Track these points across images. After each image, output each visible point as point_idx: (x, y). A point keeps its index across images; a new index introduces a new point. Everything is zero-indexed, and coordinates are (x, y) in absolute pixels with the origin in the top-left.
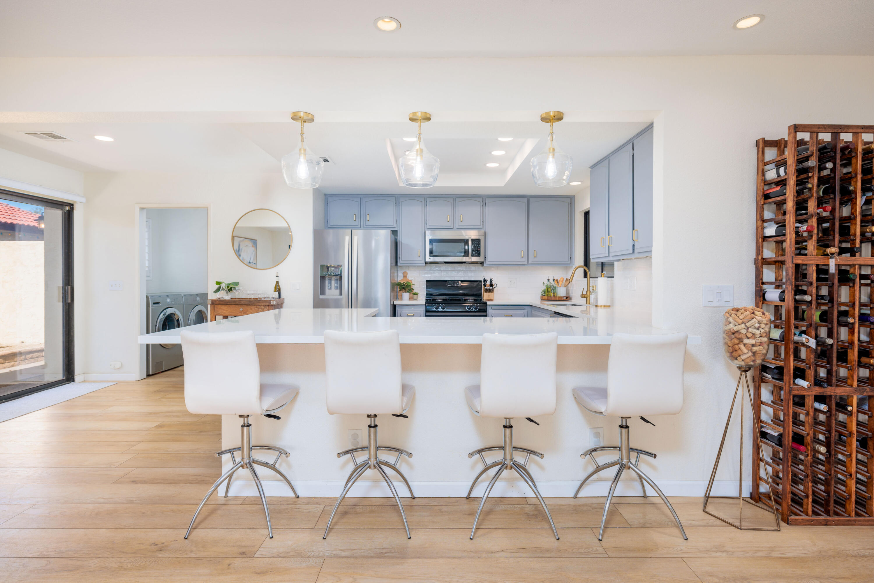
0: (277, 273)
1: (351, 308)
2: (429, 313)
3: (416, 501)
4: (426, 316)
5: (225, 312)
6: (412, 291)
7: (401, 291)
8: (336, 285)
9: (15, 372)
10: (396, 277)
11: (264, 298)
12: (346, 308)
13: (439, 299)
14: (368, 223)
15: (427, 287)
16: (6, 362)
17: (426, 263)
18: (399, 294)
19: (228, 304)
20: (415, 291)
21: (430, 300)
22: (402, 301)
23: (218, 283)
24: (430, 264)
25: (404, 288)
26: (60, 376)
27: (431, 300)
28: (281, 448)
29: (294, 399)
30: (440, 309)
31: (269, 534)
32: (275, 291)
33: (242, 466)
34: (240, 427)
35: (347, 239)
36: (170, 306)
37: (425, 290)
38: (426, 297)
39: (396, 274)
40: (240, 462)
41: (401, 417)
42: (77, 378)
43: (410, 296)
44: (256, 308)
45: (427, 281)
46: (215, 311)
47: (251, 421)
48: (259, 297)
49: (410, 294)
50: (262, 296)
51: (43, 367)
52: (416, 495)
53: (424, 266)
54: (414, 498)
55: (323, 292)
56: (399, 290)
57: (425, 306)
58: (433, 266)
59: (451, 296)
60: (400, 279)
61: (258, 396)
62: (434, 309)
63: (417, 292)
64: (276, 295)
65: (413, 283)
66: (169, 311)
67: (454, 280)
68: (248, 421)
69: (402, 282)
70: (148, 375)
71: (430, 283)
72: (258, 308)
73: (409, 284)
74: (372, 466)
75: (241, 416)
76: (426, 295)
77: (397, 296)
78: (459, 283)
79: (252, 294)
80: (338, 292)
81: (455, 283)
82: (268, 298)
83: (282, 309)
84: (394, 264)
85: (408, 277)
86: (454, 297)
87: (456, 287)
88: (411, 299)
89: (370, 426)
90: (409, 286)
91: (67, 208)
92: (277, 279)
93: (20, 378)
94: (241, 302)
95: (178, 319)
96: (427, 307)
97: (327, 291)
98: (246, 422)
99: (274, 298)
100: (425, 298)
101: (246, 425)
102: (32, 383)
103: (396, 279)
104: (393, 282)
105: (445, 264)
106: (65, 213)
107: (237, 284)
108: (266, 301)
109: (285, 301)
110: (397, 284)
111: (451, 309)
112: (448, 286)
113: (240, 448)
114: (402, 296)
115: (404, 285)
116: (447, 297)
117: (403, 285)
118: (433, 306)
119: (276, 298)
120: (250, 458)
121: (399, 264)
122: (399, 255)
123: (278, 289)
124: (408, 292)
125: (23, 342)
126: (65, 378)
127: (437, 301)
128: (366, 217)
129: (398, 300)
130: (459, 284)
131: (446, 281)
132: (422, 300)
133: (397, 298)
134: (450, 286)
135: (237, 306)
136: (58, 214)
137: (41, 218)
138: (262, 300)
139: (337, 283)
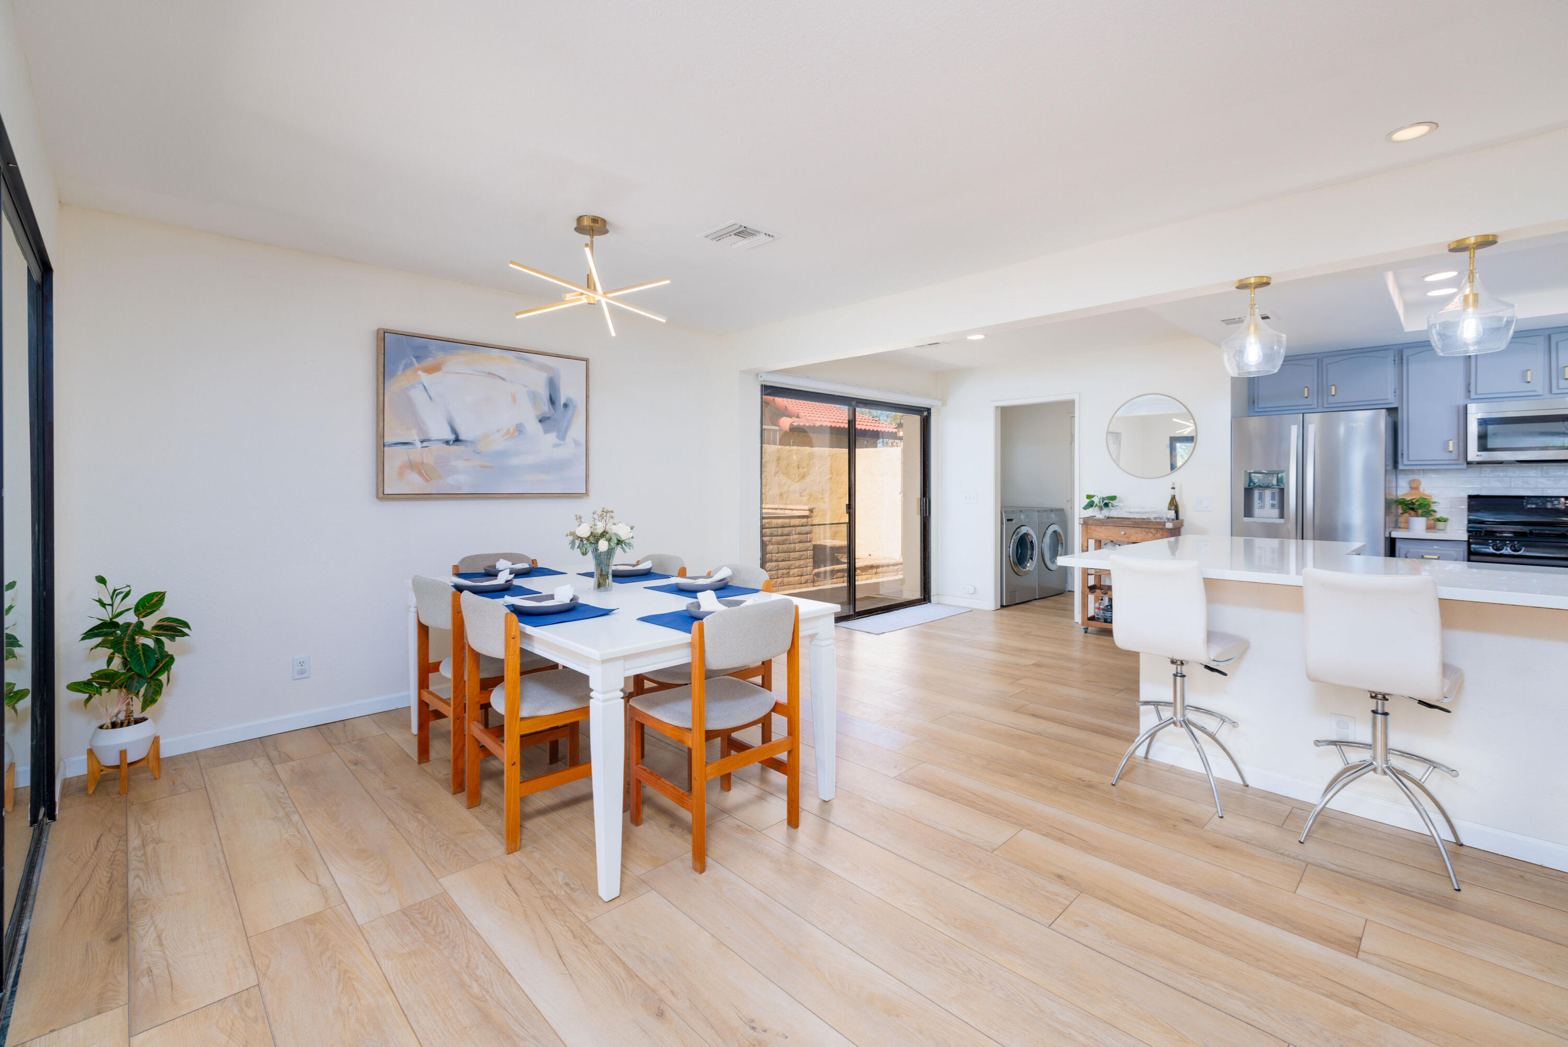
0: (1174, 483)
1: (1303, 539)
2: (1472, 556)
3: (1463, 850)
4: (1469, 560)
5: (1101, 535)
6: (1432, 515)
7: (1406, 515)
8: (1271, 502)
9: (878, 583)
10: (1394, 489)
11: (1155, 518)
12: (1294, 539)
13: (1507, 531)
14: (1332, 400)
15: (1471, 509)
16: (863, 574)
17: (1469, 463)
18: (1402, 519)
19: (1105, 524)
20: (1438, 516)
21: (1477, 533)
22: (1409, 532)
23: (1089, 497)
24: (1479, 465)
25: (1413, 509)
26: (917, 595)
27: (1481, 532)
28: (1225, 715)
29: (1242, 655)
30: (1507, 551)
31: (1218, 811)
32: (1169, 509)
33: (1175, 723)
34: (1172, 677)
35: (1294, 430)
36: (1023, 524)
37: (1465, 513)
38: (1468, 527)
39: (1394, 485)
40: (1172, 718)
41: (1437, 710)
42: (933, 598)
43: (1427, 524)
44: (1143, 532)
45: (1470, 497)
46: (1087, 533)
47: (1185, 670)
48: (1148, 517)
49: (1428, 520)
50: (1152, 516)
51: (902, 581)
52: (1464, 841)
53: (1464, 469)
54: (1462, 845)
55: (1248, 512)
56: (1400, 511)
57: (1466, 544)
58: (1487, 469)
59: (1537, 528)
60: (1403, 490)
61: (1205, 640)
62: (1491, 550)
63: (1444, 516)
64: (1172, 514)
65: (1434, 500)
66: (1024, 530)
67: (1544, 495)
68: (1181, 671)
69: (1408, 498)
70: (1002, 606)
71: (1476, 502)
72: (1147, 533)
73: (1426, 503)
74: (1379, 770)
75: (1173, 662)
76: (1469, 523)
77: (1396, 522)
78: (1559, 501)
79: (1137, 513)
80: (1276, 512)
81: (1548, 501)
82: (1160, 518)
83: (1180, 537)
84: (1390, 467)
85: (1421, 490)
86: (1547, 530)
87: (1551, 509)
88: (1430, 528)
89: (1375, 712)
90: (1426, 505)
91: (925, 414)
92: (1171, 492)
93: (883, 592)
94: (1123, 522)
95: (1032, 541)
96: (1473, 546)
97: (1257, 511)
98: (1179, 671)
99: (1168, 519)
100: (1466, 528)
101: (1179, 675)
102: (893, 598)
103: (1394, 493)
104: (1389, 497)
105: (1519, 464)
106: (924, 419)
107: (1114, 498)
108: (1158, 523)
109: (1185, 524)
110: (1396, 501)
111: (1538, 552)
112: (1529, 506)
113: (1172, 703)
114: (1407, 522)
115: (1413, 504)
116: (1526, 529)
117: (1409, 504)
118: (1488, 544)
119: (1173, 520)
120: (1184, 716)
121: (1401, 467)
122: (1402, 450)
123: (1174, 505)
124: (1422, 516)
125: (870, 555)
126: (922, 597)
127: (1498, 535)
128: (1329, 390)
129: (1398, 529)
130: (1559, 504)
131: (1522, 497)
132: (1458, 530)
133: (1397, 527)
134: (1534, 506)
135: (1117, 528)
136: (916, 420)
137: (900, 425)
138: (1151, 522)
139: (1273, 499)
